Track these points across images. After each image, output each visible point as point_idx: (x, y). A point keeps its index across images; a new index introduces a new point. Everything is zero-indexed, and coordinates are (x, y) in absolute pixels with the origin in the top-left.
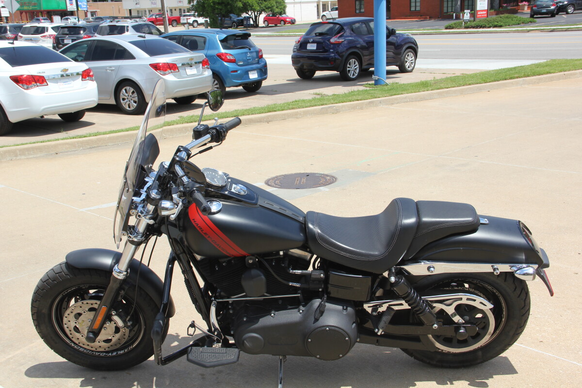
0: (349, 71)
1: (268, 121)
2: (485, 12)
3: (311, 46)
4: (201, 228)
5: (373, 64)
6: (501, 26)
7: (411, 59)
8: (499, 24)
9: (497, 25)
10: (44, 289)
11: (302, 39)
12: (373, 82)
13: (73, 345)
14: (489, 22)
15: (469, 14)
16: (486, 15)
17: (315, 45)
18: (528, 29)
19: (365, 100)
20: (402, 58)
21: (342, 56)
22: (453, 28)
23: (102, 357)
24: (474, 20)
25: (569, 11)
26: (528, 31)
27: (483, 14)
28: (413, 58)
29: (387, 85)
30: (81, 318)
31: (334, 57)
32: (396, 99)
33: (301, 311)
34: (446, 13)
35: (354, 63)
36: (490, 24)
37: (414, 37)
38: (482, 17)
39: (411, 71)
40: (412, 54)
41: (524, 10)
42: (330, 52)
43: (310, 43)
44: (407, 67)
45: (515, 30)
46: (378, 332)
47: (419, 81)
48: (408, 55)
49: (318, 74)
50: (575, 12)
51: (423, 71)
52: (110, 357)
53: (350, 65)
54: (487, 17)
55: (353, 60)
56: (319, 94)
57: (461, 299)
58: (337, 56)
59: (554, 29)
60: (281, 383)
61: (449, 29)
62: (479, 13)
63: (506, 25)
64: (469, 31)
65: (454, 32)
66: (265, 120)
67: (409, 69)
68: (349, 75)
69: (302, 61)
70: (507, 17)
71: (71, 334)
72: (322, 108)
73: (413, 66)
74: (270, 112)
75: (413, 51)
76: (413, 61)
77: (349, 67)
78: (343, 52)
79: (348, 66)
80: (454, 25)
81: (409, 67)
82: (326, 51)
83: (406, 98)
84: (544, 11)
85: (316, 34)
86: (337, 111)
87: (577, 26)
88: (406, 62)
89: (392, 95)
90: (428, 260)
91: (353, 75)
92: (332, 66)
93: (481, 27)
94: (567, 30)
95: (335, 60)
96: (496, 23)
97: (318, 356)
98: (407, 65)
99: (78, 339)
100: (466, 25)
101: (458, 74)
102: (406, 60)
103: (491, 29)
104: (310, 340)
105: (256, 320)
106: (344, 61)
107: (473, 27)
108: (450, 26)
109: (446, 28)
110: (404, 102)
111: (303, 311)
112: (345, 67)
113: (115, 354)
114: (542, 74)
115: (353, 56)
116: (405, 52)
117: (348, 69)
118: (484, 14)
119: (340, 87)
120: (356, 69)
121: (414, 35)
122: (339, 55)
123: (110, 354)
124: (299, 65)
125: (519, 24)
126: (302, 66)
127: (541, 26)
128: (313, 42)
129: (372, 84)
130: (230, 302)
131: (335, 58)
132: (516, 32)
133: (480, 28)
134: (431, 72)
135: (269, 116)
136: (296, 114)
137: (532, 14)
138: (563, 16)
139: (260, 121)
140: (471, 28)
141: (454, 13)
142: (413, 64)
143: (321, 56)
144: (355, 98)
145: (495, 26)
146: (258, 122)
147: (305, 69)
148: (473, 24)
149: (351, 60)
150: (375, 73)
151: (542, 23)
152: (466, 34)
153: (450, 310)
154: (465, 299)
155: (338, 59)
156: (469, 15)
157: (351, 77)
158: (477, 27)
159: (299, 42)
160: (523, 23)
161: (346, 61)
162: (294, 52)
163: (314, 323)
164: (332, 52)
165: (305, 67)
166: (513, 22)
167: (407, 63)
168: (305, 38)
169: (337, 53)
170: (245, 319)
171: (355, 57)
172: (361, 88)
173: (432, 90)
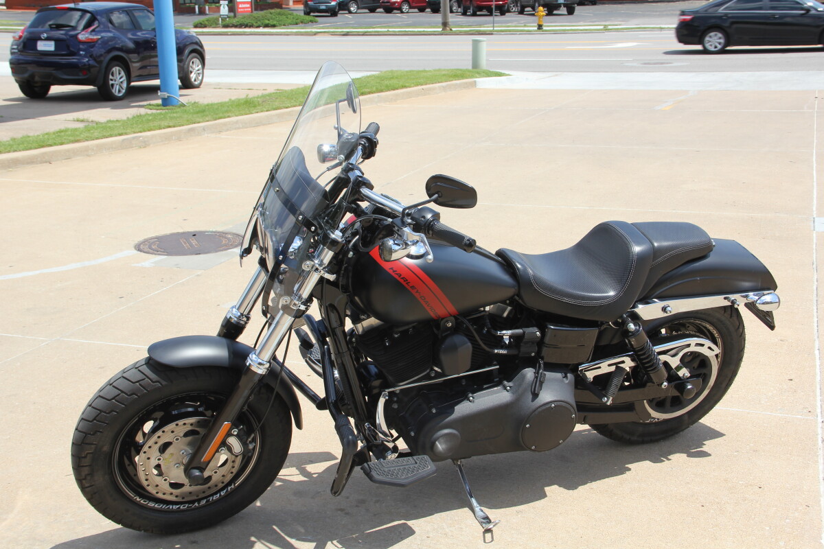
0: (113, 85)
1: (46, 160)
2: (248, 6)
3: (45, 45)
4: (405, 280)
5: (158, 74)
6: (274, 26)
7: (197, 69)
8: (271, 22)
9: (268, 24)
10: (112, 411)
11: (25, 34)
12: (160, 102)
13: (138, 499)
14: (257, 19)
15: (226, 6)
16: (250, 9)
17: (52, 43)
18: (313, 30)
19: (180, 126)
20: (186, 66)
21: (100, 62)
22: (205, 27)
23: (183, 511)
24: (235, 16)
25: (352, 9)
26: (316, 34)
27: (246, 8)
28: (200, 66)
29: (183, 105)
30: (170, 450)
31: (87, 63)
32: (225, 124)
33: (508, 388)
34: (182, 4)
35: (119, 74)
36: (259, 22)
37: (201, 38)
38: (244, 12)
39: (198, 87)
40: (198, 60)
41: (288, 5)
42: (81, 55)
43: (41, 39)
44: (193, 80)
45: (296, 32)
46: (607, 401)
47: (227, 100)
48: (193, 63)
49: (55, 90)
50: (359, 11)
51: (218, 87)
52: (196, 508)
53: (113, 75)
54: (252, 12)
55: (118, 68)
56: (82, 121)
57: (689, 346)
58: (92, 62)
59: (348, 32)
60: (472, 497)
61: (200, 27)
62: (240, 6)
63: (280, 25)
64: (232, 32)
65: (210, 32)
66: (39, 159)
67: (196, 83)
68: (113, 91)
69: (32, 69)
70: (279, 14)
71: (147, 480)
72: (124, 140)
73: (200, 78)
74: (43, 147)
75: (199, 57)
76: (201, 71)
77: (112, 80)
78: (101, 55)
79: (111, 77)
80: (207, 23)
81: (195, 80)
82: (72, 54)
83: (237, 122)
84: (323, 7)
85: (50, 25)
86: (145, 144)
87: (376, 30)
88: (191, 72)
89: (215, 120)
90: (662, 298)
91: (119, 91)
92: (85, 77)
93: (247, 26)
94: (364, 34)
95: (89, 67)
96: (267, 22)
97: (533, 448)
98: (193, 76)
99: (157, 486)
100: (224, 23)
101: (271, 90)
102: (190, 69)
103: (261, 30)
104: (528, 426)
105: (451, 410)
106: (103, 70)
107: (236, 26)
108: (201, 24)
109: (196, 26)
110: (235, 129)
111: (510, 387)
112: (106, 79)
113: (203, 502)
114: (397, 89)
115: (116, 63)
116: (188, 56)
117: (111, 82)
118: (248, 8)
119: (108, 110)
120: (122, 82)
121: (200, 35)
122: (95, 60)
123: (196, 504)
124: (26, 75)
125: (297, 24)
126: (32, 76)
127: (328, 27)
128: (48, 39)
129: (158, 105)
130: (398, 392)
131: (89, 65)
132: (298, 35)
133: (245, 27)
134: (230, 87)
135: (45, 153)
136: (87, 149)
137: (308, 11)
138: (346, 15)
139: (31, 161)
140: (231, 27)
141: (196, 4)
142: (201, 75)
143: (63, 61)
144: (156, 124)
145: (266, 26)
146: (28, 163)
147: (36, 82)
148: (234, 21)
149: (114, 69)
150: (161, 88)
151: (325, 24)
152: (228, 35)
153: (674, 362)
154: (694, 344)
155: (94, 67)
156: (227, 8)
157: (117, 94)
158: (240, 26)
159: (20, 37)
160: (302, 22)
161: (107, 71)
162: (12, 53)
163: (533, 400)
164: (85, 56)
165: (37, 79)
166: (290, 21)
167: (193, 74)
168: (31, 33)
169: (91, 56)
170: (434, 411)
171: (118, 63)
172: (143, 111)
173: (267, 111)
